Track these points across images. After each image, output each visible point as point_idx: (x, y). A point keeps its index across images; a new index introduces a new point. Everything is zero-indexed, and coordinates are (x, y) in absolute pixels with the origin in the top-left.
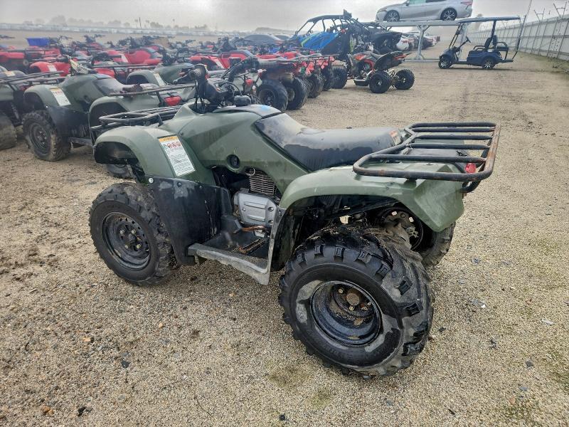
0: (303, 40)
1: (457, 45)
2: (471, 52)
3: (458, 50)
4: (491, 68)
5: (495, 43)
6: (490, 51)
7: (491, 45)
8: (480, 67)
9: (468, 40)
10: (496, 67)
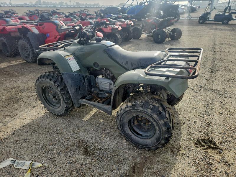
0: (127, 9)
1: (208, 11)
2: (216, 15)
3: (209, 13)
4: (227, 24)
5: (230, 10)
6: (226, 14)
7: (227, 11)
8: (221, 23)
9: (215, 8)
10: (229, 23)
